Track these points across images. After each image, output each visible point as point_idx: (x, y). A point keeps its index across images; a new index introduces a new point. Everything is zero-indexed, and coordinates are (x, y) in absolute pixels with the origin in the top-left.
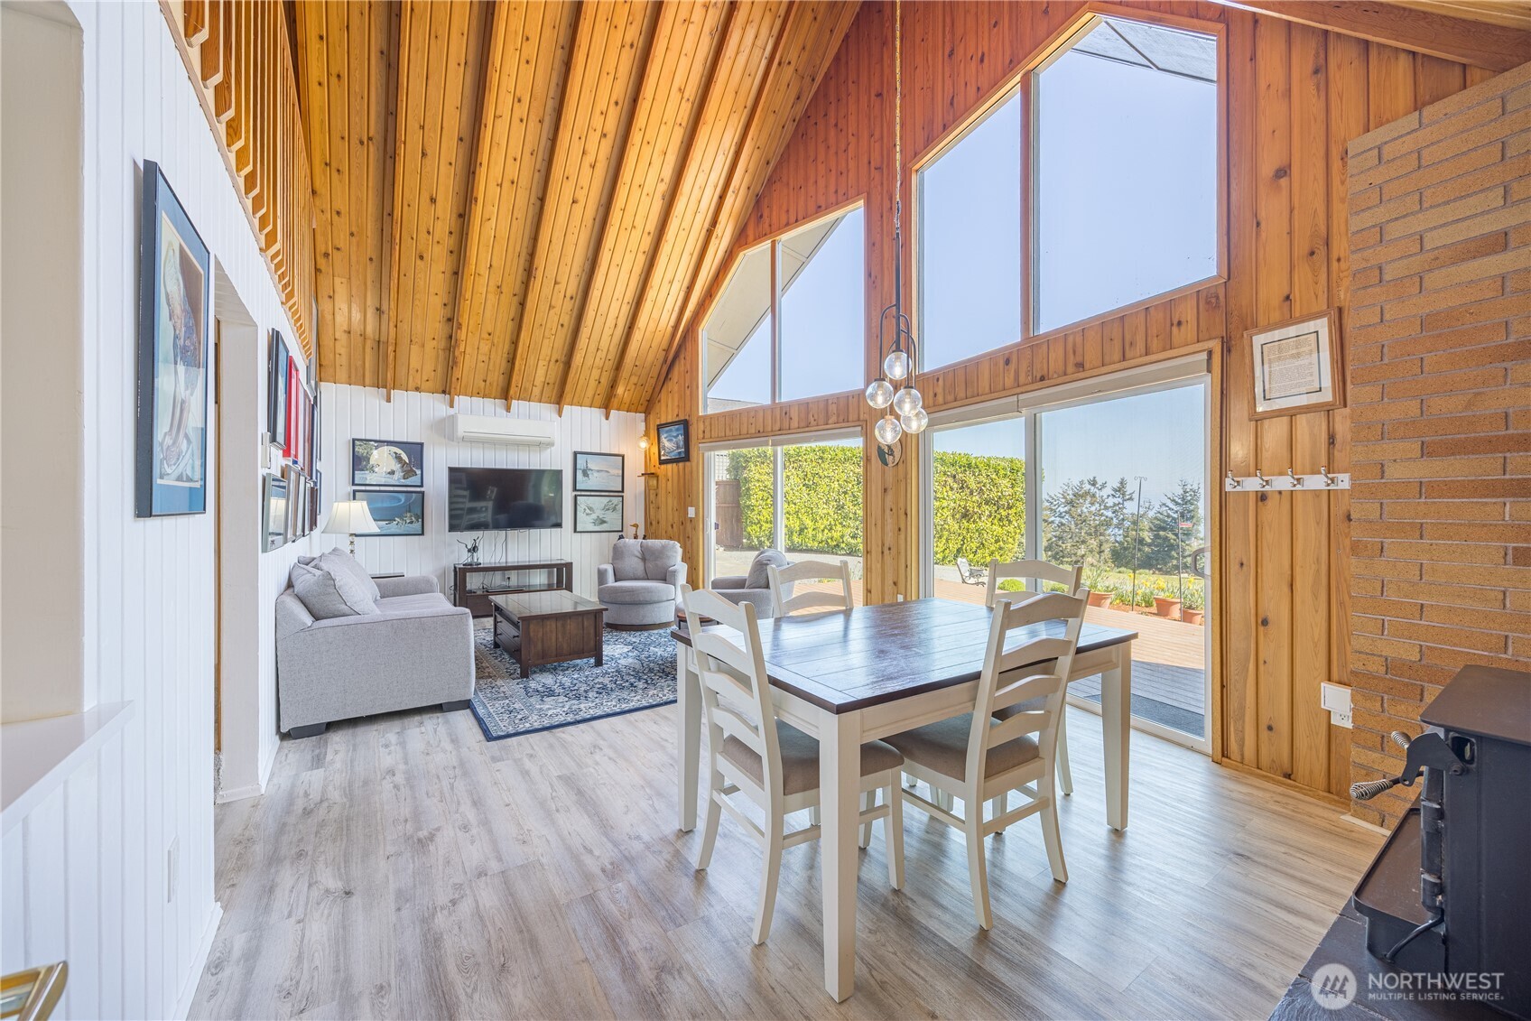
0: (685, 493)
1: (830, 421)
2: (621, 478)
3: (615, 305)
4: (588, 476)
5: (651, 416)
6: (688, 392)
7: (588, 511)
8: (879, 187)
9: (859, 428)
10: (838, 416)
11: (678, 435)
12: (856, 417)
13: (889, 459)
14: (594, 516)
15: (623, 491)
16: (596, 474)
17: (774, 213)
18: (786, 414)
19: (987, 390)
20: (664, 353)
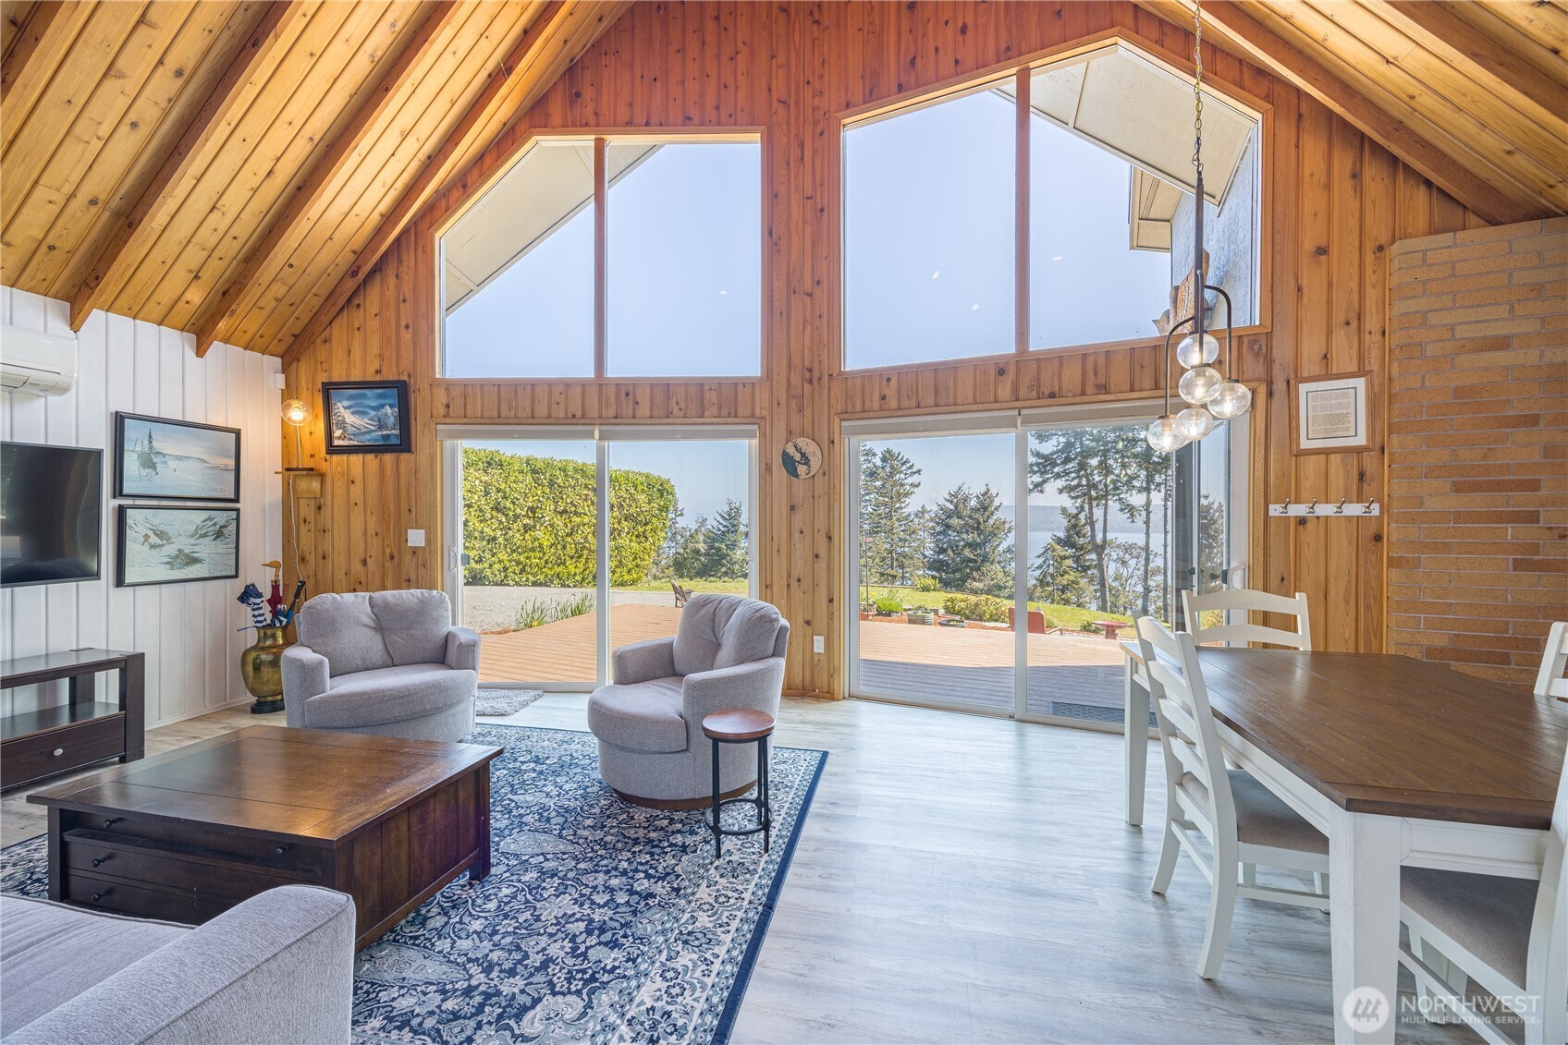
0: (398, 505)
1: (706, 413)
2: (232, 475)
3: (281, 135)
4: (153, 466)
5: (303, 365)
6: (407, 336)
7: (154, 540)
8: (784, 127)
9: (756, 427)
10: (720, 407)
11: (383, 406)
12: (748, 412)
13: (801, 469)
14: (170, 550)
15: (237, 500)
16: (172, 464)
17: (605, 99)
18: (627, 395)
19: (970, 399)
20: (353, 257)
